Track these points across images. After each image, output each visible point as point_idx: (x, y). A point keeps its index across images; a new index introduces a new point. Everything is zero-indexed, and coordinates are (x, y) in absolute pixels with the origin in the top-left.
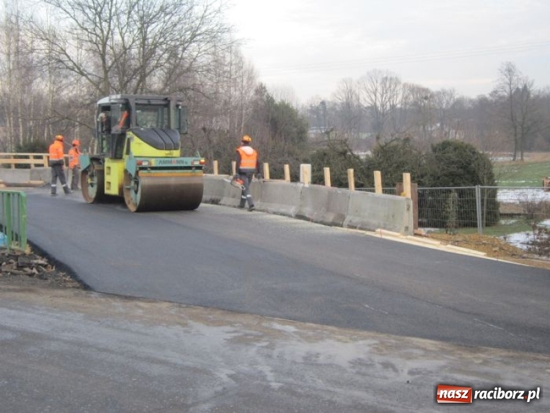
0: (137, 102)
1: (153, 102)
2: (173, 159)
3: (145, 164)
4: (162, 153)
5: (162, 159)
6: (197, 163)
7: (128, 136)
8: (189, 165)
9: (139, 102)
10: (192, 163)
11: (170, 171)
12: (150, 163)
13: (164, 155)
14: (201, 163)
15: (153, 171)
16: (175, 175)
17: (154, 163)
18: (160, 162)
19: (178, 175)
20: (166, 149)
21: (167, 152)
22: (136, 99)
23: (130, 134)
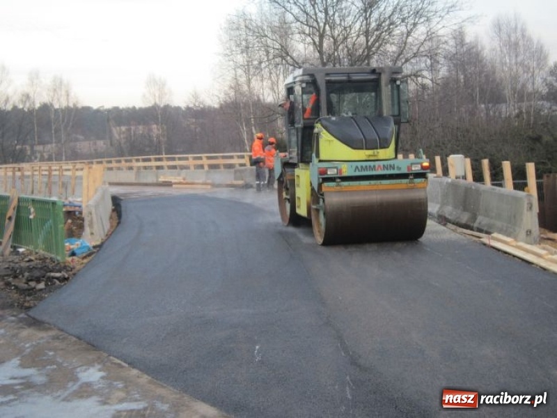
0: (328, 78)
1: (355, 77)
2: (377, 163)
3: (331, 173)
4: (362, 154)
5: (359, 164)
6: (416, 168)
7: (316, 130)
8: (404, 171)
9: (333, 78)
10: (409, 168)
11: (373, 182)
12: (340, 171)
13: (364, 158)
14: (423, 168)
15: (346, 183)
16: (381, 187)
17: (347, 170)
18: (357, 167)
19: (385, 187)
20: (367, 149)
21: (370, 152)
22: (327, 74)
23: (318, 128)
